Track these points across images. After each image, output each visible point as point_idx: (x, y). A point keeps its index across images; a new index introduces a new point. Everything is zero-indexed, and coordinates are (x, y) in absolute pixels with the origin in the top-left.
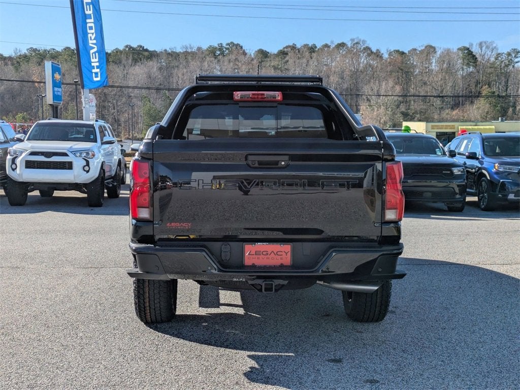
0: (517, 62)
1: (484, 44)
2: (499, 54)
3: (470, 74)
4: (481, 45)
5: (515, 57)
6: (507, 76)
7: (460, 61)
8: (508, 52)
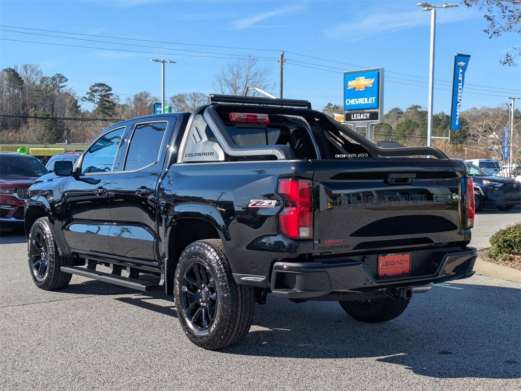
0: (62, 87)
1: (28, 67)
2: (44, 78)
3: (17, 96)
4: (26, 67)
5: (59, 82)
6: (52, 98)
7: (6, 82)
8: (53, 77)
